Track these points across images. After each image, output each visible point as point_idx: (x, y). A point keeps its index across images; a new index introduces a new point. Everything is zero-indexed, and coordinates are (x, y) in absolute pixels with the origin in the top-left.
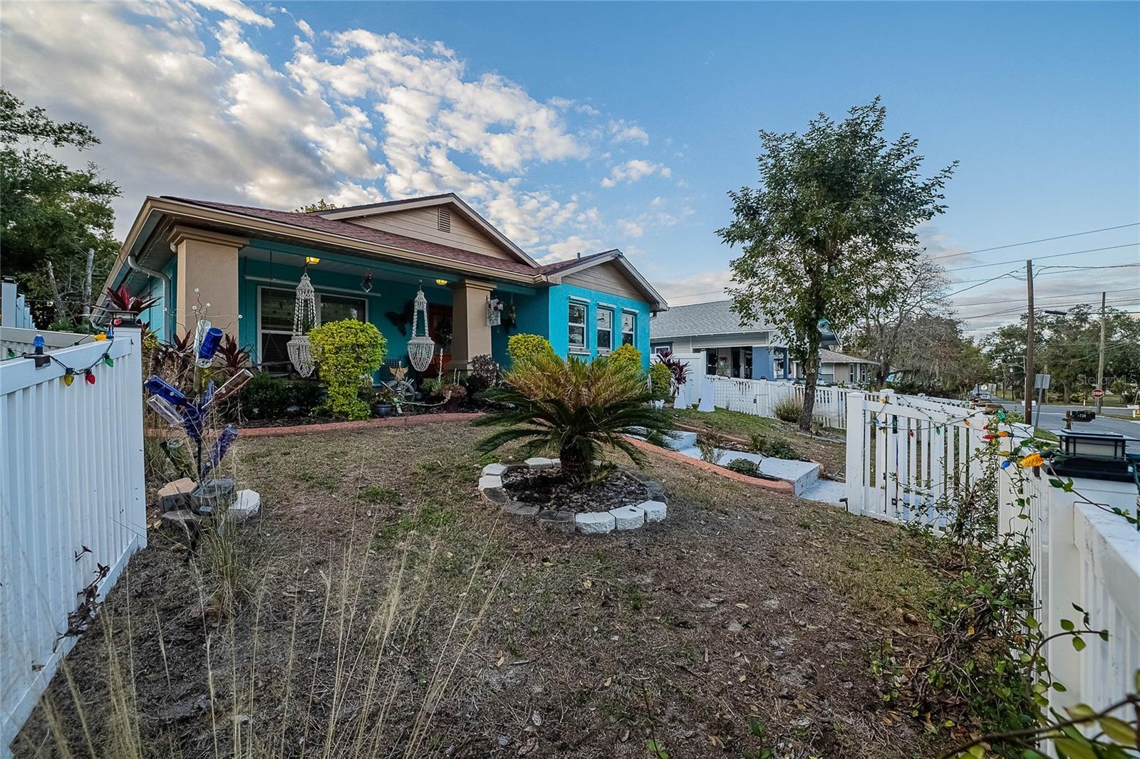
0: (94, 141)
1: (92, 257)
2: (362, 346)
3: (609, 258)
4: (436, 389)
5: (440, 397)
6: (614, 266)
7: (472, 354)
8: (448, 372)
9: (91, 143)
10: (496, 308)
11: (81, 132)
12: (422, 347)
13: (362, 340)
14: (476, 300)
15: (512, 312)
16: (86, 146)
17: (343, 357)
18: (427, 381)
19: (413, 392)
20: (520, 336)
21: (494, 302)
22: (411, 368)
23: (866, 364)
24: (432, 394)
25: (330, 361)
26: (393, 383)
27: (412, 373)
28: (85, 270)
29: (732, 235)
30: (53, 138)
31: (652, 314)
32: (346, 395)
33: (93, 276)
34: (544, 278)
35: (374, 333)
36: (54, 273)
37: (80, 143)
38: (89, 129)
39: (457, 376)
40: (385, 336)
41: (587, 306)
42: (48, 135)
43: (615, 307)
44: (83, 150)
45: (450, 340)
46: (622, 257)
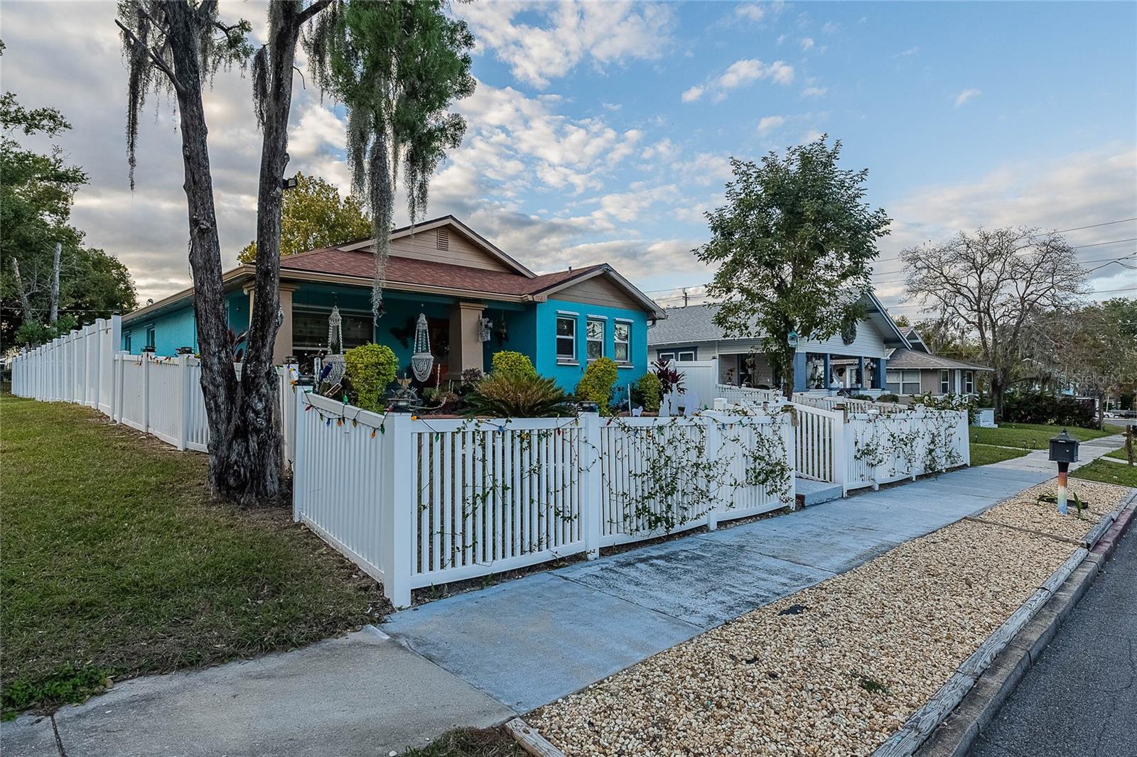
0: (66, 126)
1: (59, 253)
2: (382, 364)
3: (598, 273)
4: (434, 396)
5: (437, 402)
6: (605, 279)
7: (466, 367)
8: (444, 383)
9: (62, 128)
10: (486, 326)
11: (52, 117)
12: (424, 360)
13: (382, 360)
14: (469, 319)
15: (503, 328)
16: (57, 133)
17: (369, 372)
18: (427, 390)
19: (416, 398)
20: (502, 352)
21: (485, 321)
22: (414, 378)
23: (974, 371)
24: (432, 400)
25: (361, 376)
26: (401, 391)
27: (415, 383)
28: (52, 267)
29: (711, 254)
30: (24, 126)
31: (649, 323)
32: (370, 400)
33: (61, 273)
34: (530, 298)
35: (390, 354)
36: (20, 271)
37: (51, 130)
38: (61, 114)
39: (451, 386)
40: (397, 356)
41: (576, 319)
42: (20, 123)
43: (606, 318)
44: (54, 136)
45: (448, 352)
46: (612, 270)
